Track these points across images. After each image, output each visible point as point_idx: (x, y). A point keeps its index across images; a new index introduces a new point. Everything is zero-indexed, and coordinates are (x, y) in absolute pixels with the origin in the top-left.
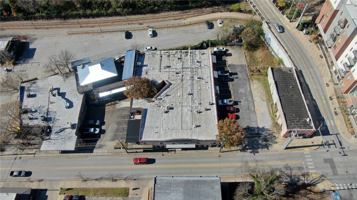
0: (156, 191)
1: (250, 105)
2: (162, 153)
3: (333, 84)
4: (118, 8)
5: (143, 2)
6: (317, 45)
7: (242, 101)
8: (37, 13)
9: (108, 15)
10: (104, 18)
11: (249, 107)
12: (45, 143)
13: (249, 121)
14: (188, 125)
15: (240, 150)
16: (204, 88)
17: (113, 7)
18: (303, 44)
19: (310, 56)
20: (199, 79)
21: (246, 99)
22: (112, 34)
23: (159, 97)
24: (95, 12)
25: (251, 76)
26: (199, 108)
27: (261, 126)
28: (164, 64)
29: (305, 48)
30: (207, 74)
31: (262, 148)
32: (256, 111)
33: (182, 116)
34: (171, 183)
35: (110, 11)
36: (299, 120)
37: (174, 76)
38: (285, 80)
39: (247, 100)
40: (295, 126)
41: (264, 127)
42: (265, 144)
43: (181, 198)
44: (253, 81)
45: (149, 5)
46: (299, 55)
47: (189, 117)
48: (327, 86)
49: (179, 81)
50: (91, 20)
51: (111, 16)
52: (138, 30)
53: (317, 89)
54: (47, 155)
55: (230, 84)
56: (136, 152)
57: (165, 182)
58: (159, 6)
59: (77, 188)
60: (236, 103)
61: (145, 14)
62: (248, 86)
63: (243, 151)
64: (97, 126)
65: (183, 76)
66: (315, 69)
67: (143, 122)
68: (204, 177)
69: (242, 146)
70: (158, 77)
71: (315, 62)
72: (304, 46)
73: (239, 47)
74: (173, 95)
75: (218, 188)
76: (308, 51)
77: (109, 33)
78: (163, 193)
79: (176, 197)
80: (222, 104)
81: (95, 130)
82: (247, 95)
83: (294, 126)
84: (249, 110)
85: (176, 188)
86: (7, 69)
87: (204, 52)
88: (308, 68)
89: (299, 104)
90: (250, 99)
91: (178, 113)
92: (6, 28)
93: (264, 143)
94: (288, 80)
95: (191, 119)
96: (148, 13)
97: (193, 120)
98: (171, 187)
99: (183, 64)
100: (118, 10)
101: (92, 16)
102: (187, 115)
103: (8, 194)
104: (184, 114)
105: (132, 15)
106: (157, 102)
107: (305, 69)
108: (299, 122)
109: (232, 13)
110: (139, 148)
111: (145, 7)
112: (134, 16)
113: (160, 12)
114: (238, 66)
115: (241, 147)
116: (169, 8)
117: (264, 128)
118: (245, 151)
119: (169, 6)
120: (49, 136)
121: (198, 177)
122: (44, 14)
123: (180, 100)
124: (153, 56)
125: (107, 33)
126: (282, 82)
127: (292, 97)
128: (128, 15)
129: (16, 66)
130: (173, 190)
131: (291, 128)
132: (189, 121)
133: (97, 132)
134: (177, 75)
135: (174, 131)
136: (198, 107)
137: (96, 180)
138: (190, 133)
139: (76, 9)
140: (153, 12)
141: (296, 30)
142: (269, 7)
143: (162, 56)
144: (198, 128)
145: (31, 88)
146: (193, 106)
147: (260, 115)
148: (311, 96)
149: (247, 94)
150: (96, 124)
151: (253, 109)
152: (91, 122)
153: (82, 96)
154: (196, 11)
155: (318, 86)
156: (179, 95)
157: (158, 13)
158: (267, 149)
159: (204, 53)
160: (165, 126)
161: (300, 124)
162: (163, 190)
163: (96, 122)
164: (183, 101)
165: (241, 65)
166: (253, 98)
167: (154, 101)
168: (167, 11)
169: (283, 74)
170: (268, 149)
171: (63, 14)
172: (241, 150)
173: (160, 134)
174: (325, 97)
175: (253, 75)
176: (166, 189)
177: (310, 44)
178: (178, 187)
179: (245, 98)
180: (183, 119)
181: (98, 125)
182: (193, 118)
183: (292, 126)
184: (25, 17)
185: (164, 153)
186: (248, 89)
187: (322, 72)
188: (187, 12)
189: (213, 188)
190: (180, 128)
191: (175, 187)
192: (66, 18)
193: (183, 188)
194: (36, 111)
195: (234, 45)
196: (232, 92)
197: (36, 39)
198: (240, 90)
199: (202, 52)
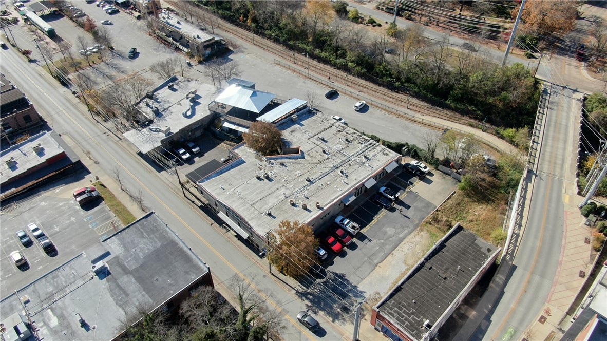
0: (137, 224)
1: (379, 254)
2: (213, 221)
3: (559, 327)
4: (352, 62)
5: (384, 68)
6: (594, 253)
7: (374, 241)
8: (268, 30)
9: (335, 66)
10: (330, 67)
11: (374, 254)
12: (133, 131)
13: (354, 270)
14: (264, 207)
15: (297, 292)
16: (335, 187)
17: (347, 58)
18: (568, 236)
19: (560, 259)
20: (341, 174)
21: (383, 244)
22: (316, 85)
23: (272, 161)
24: (323, 55)
25: (427, 223)
26: (300, 201)
27: (360, 288)
28: (323, 135)
29: (563, 243)
30: (360, 176)
31: (328, 313)
32: (377, 268)
33: (269, 194)
34: (157, 231)
35: (340, 61)
36: (413, 313)
37: (317, 152)
38: (463, 254)
39: (382, 246)
40: (396, 314)
41: (365, 292)
42: (339, 312)
43: (147, 251)
44: (422, 230)
45: (390, 75)
46: (538, 244)
47: (276, 200)
48: (540, 321)
49: (316, 161)
50: (315, 63)
51: (339, 69)
52: (350, 96)
53: (513, 312)
54: (127, 148)
55: (383, 212)
56: (193, 202)
57: (155, 225)
58: (402, 83)
59: (109, 190)
60: (362, 237)
61: (379, 86)
62: (406, 231)
63: (299, 296)
64: (191, 153)
65: (328, 159)
66: (547, 283)
67: (225, 170)
68: (192, 252)
69: (305, 288)
70: (299, 142)
71: (559, 273)
72: (565, 239)
73: (454, 182)
74: (291, 169)
75: (193, 277)
76: (564, 251)
77: (316, 83)
78: (139, 232)
79: (144, 246)
80: (339, 223)
81: (184, 154)
82: (390, 241)
83: (393, 312)
84: (369, 258)
85: (155, 239)
86: (190, 63)
87: (389, 153)
88: (533, 273)
89: (443, 296)
90: (388, 247)
91: (270, 188)
92: (231, 31)
93: (339, 310)
94: (469, 257)
95: (274, 204)
96: (384, 86)
97: (275, 207)
98: (153, 233)
99: (345, 148)
100: (350, 64)
101: (318, 59)
102: (277, 197)
103: (60, 147)
104: (274, 195)
105: (363, 79)
106: (264, 163)
107: (525, 269)
108: (409, 315)
109: (500, 140)
110: (194, 194)
111: (383, 75)
112: (364, 81)
113: (400, 92)
114: (422, 200)
115: (302, 288)
116: (415, 92)
117: (365, 294)
118: (301, 298)
119: (416, 90)
120: (143, 128)
121: (187, 247)
122: (273, 34)
123: (290, 178)
124: (322, 122)
125: (314, 81)
126: (454, 252)
127: (444, 280)
128: (358, 78)
129: (199, 65)
130: (150, 238)
131: (386, 311)
132: (270, 204)
133: (184, 157)
134: (323, 154)
135: (242, 201)
136: (300, 199)
137: (131, 196)
138: (254, 215)
139: (307, 43)
140: (391, 87)
141: (579, 210)
142: (564, 156)
143: (331, 127)
144: (269, 218)
145: (181, 84)
146: (295, 194)
147: (377, 276)
148: (492, 312)
149: (390, 239)
150: (193, 150)
151: (376, 262)
152: (191, 145)
153: (208, 113)
154: (452, 114)
155: (522, 309)
156: (296, 173)
157: (397, 92)
158: (331, 320)
159: (387, 154)
160: (239, 189)
161: (406, 319)
162: (143, 229)
163: (194, 147)
164: (292, 183)
165: (429, 202)
166: (394, 250)
167: (262, 161)
168: (410, 95)
169: (470, 246)
170: (333, 321)
171: (291, 42)
172: (299, 293)
173: (225, 192)
174: (515, 332)
175: (430, 224)
176: (147, 232)
177: (583, 243)
178: (159, 240)
179: (382, 241)
180: (267, 198)
181: (193, 152)
182: (279, 205)
183: (390, 311)
184: (256, 30)
185: (216, 224)
186: (401, 236)
187: (555, 296)
188: (437, 109)
189: (187, 273)
190: (252, 203)
191: (156, 237)
192: (292, 48)
193: (161, 245)
194: (159, 102)
195: (450, 175)
196: (373, 223)
197: (243, 52)
198: (388, 229)
199: (386, 152)
